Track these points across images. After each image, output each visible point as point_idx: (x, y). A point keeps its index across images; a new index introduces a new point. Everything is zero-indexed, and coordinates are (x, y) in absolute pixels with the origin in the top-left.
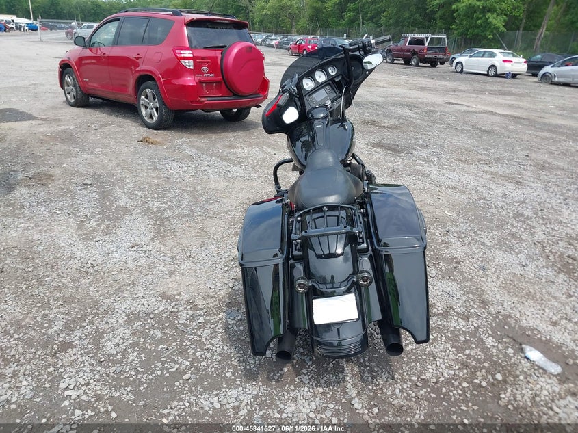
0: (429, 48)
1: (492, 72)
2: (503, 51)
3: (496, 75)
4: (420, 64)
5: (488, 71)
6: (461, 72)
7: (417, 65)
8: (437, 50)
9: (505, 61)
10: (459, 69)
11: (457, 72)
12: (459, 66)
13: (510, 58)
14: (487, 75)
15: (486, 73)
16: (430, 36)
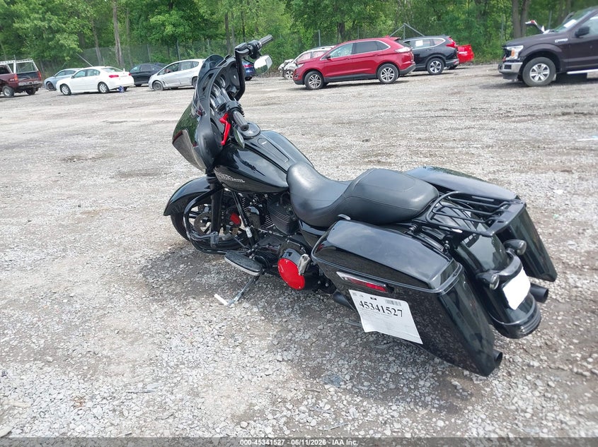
0: (19, 75)
1: (103, 89)
2: (104, 67)
3: (108, 91)
4: (16, 94)
5: (99, 89)
6: (70, 94)
7: (12, 96)
8: (28, 76)
9: (111, 76)
10: (66, 92)
11: (65, 95)
12: (64, 88)
13: (114, 73)
14: (99, 92)
15: (97, 91)
16: (15, 63)
